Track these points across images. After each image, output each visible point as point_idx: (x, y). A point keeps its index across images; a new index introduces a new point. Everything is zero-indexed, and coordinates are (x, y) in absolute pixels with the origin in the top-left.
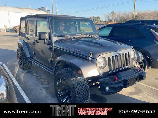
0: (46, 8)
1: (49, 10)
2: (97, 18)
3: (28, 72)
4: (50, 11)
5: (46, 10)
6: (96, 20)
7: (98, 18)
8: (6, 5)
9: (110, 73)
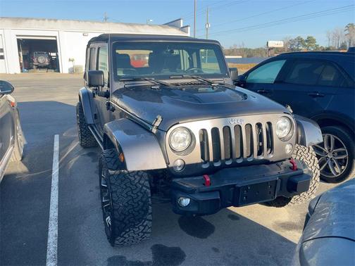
0: (182, 21)
1: (187, 26)
2: (306, 41)
3: (89, 155)
4: (189, 28)
5: (182, 26)
6: (304, 46)
7: (310, 40)
8: (106, 19)
9: (205, 166)
